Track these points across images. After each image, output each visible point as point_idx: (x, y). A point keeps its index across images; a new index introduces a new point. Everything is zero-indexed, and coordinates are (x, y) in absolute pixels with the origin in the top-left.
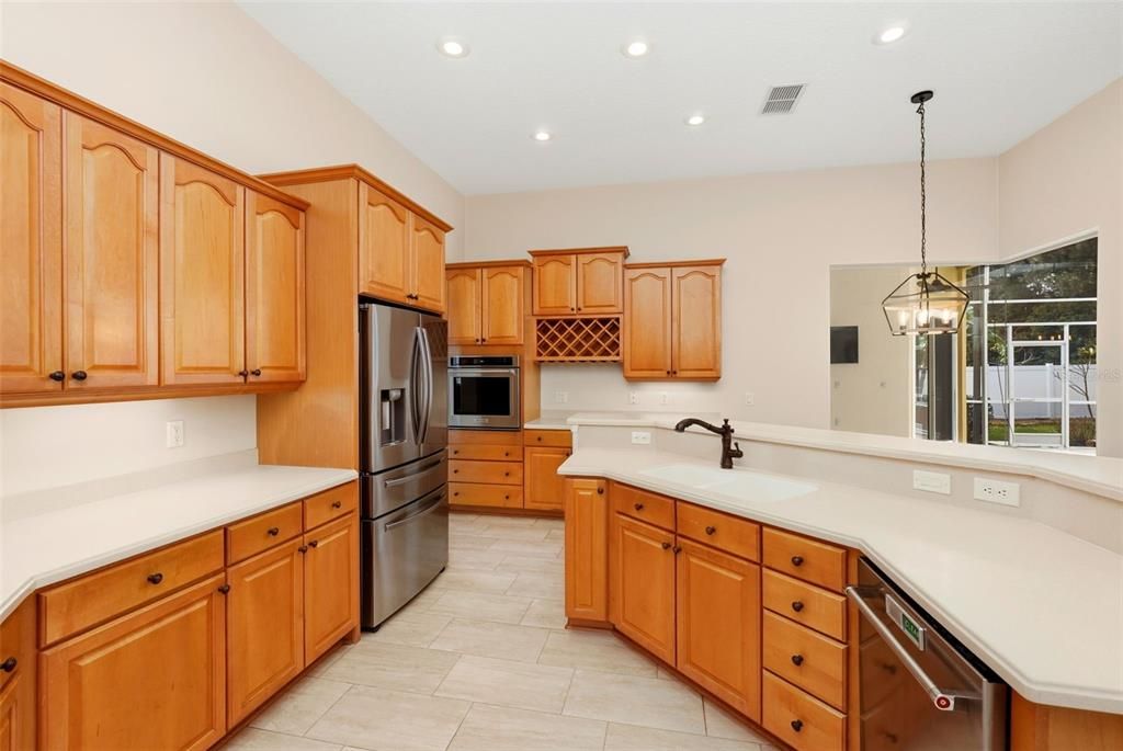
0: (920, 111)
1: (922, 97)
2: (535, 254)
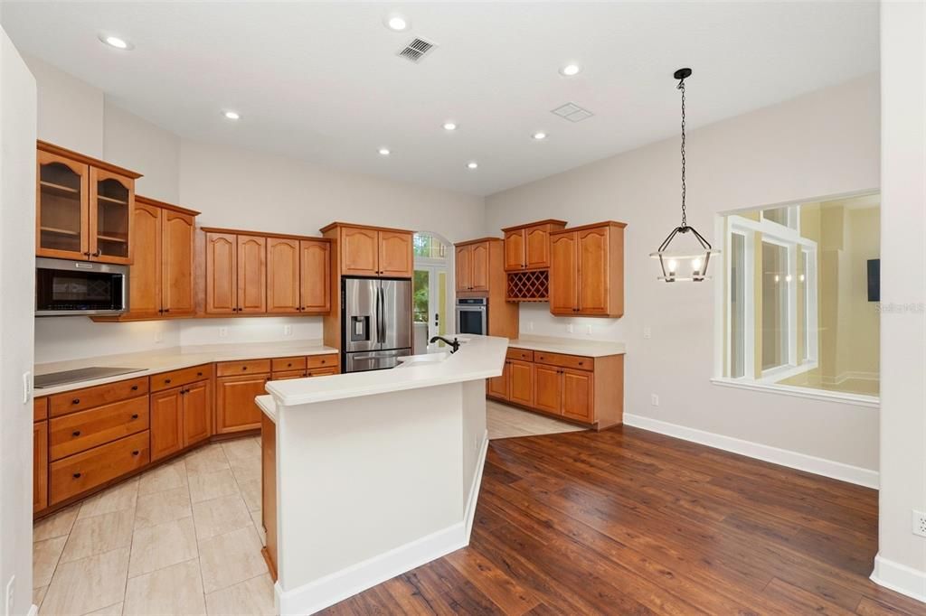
0: (681, 86)
1: (682, 74)
2: (506, 231)
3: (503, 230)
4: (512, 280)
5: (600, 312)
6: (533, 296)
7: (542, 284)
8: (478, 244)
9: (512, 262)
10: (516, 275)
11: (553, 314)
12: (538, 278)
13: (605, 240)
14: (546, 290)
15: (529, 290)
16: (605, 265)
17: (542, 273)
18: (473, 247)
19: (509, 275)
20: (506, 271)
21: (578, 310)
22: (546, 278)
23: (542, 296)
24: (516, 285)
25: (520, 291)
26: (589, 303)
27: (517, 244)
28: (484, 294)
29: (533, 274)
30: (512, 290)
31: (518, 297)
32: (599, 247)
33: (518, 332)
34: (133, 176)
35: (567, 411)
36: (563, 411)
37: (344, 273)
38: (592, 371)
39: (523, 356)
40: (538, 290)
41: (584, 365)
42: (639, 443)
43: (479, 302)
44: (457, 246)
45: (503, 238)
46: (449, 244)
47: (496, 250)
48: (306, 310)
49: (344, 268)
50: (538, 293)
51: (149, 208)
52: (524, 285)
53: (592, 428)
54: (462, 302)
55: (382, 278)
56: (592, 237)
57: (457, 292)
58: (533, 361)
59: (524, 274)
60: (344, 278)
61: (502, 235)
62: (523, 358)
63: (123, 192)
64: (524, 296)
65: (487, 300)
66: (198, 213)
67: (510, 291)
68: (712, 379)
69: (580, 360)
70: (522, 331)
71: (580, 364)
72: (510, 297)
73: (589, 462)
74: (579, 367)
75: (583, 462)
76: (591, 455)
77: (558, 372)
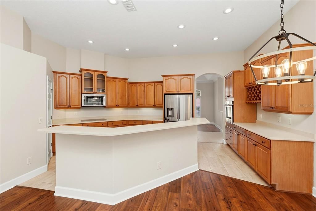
3: (243, 66)
4: (248, 91)
9: (247, 82)
14: (261, 97)
15: (255, 96)
19: (247, 88)
20: (245, 87)
31: (251, 100)
34: (106, 72)
37: (165, 93)
45: (244, 70)
47: (241, 76)
48: (157, 106)
49: (165, 91)
51: (113, 79)
53: (273, 188)
55: (178, 94)
60: (165, 94)
63: (104, 77)
66: (128, 79)
67: (248, 97)
70: (258, 119)
72: (248, 100)
73: (231, 205)
74: (262, 143)
75: (228, 202)
76: (241, 202)
77: (254, 144)
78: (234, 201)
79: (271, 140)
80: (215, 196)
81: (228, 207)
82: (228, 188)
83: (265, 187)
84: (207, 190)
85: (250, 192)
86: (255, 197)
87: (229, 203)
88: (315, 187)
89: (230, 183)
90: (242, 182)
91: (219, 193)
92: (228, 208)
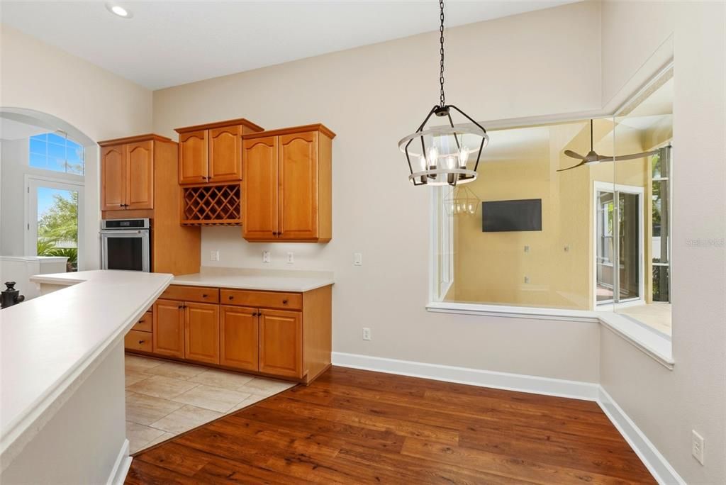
2: (180, 131)
3: (177, 130)
4: (190, 196)
5: (307, 236)
6: (219, 217)
7: (231, 202)
8: (136, 145)
9: (190, 173)
10: (196, 190)
11: (246, 239)
12: (225, 195)
13: (313, 148)
14: (238, 210)
15: (213, 210)
16: (313, 177)
17: (232, 188)
18: (128, 147)
19: (186, 190)
20: (181, 185)
21: (279, 234)
22: (238, 194)
23: (232, 217)
24: (196, 203)
25: (202, 211)
26: (292, 225)
27: (197, 151)
28: (145, 212)
29: (219, 189)
30: (190, 210)
31: (199, 218)
32: (306, 156)
33: (200, 265)
35: (266, 365)
36: (262, 365)
38: (300, 310)
39: (205, 296)
40: (225, 210)
41: (289, 303)
42: (358, 393)
43: (138, 224)
44: (104, 145)
45: (176, 140)
46: (88, 142)
47: (167, 155)
50: (226, 213)
52: (207, 203)
53: (300, 383)
54: (110, 225)
56: (297, 144)
57: (103, 212)
58: (219, 303)
59: (207, 189)
61: (176, 138)
62: (203, 300)
64: (207, 217)
65: (151, 221)
67: (188, 211)
68: (427, 306)
69: (285, 297)
70: (205, 262)
71: (285, 302)
72: (187, 218)
73: (309, 457)
74: (282, 306)
75: (300, 461)
76: (309, 438)
77: (254, 314)
78: (299, 447)
79: (302, 293)
80: (267, 473)
81: (313, 465)
82: (259, 435)
83: (292, 390)
84: (236, 480)
85: (293, 413)
86: (306, 413)
87: (303, 458)
88: (335, 351)
89: (247, 425)
90: (256, 406)
91: (266, 461)
92: (314, 468)
